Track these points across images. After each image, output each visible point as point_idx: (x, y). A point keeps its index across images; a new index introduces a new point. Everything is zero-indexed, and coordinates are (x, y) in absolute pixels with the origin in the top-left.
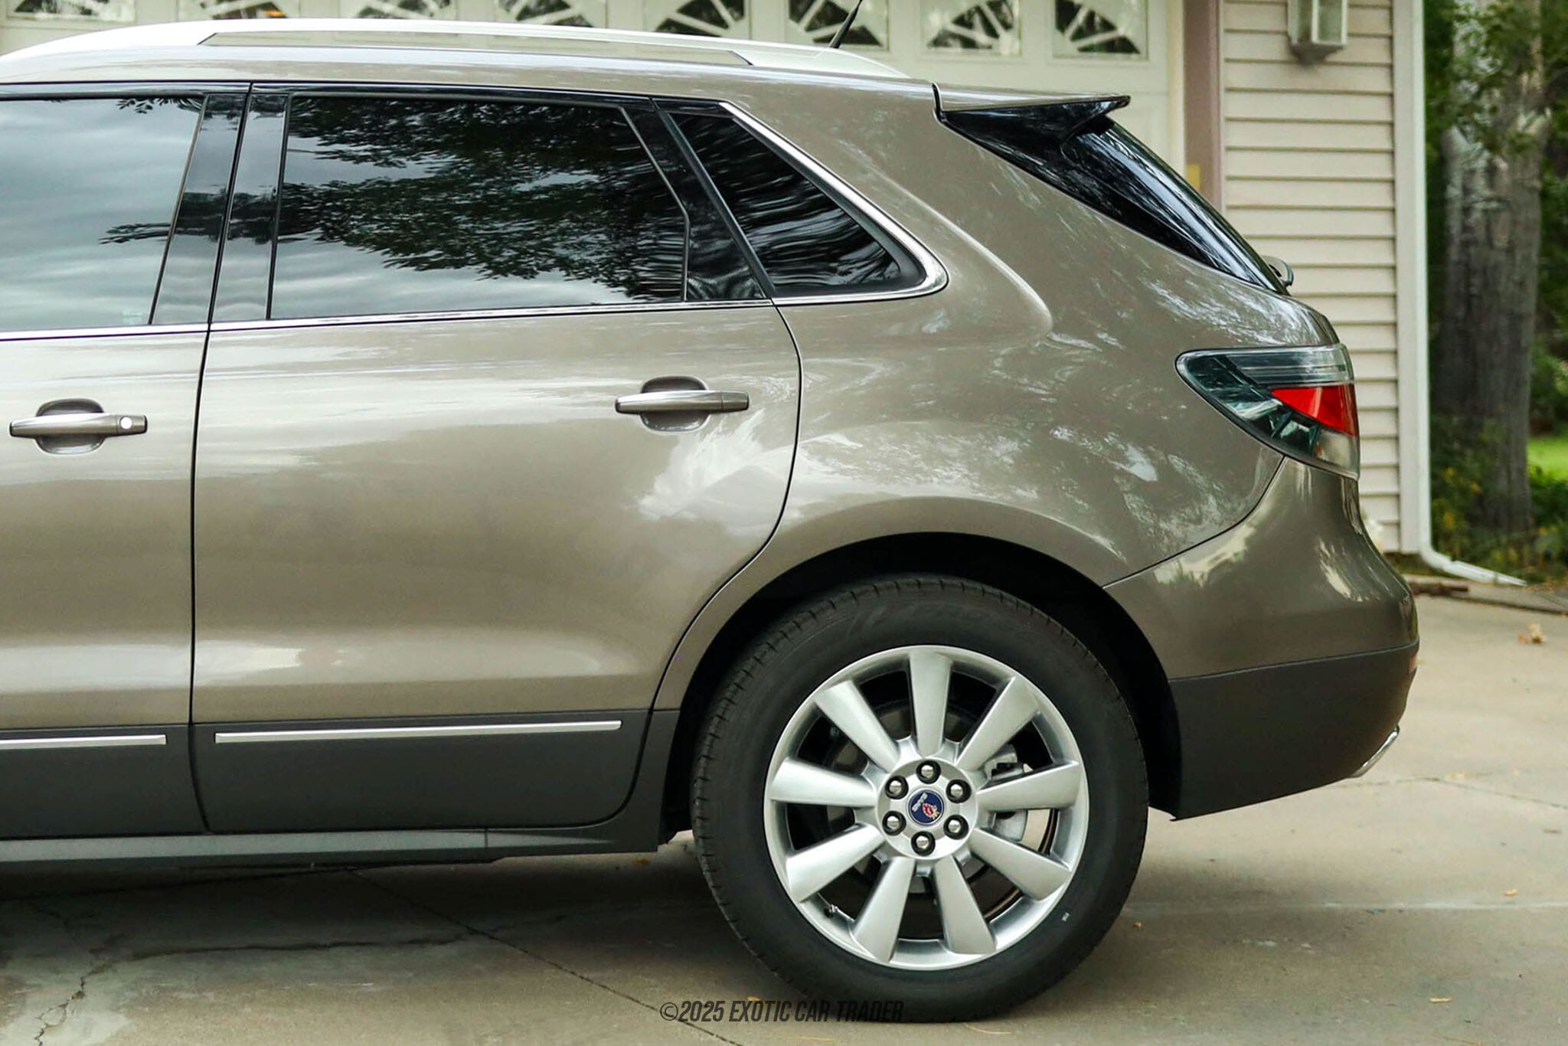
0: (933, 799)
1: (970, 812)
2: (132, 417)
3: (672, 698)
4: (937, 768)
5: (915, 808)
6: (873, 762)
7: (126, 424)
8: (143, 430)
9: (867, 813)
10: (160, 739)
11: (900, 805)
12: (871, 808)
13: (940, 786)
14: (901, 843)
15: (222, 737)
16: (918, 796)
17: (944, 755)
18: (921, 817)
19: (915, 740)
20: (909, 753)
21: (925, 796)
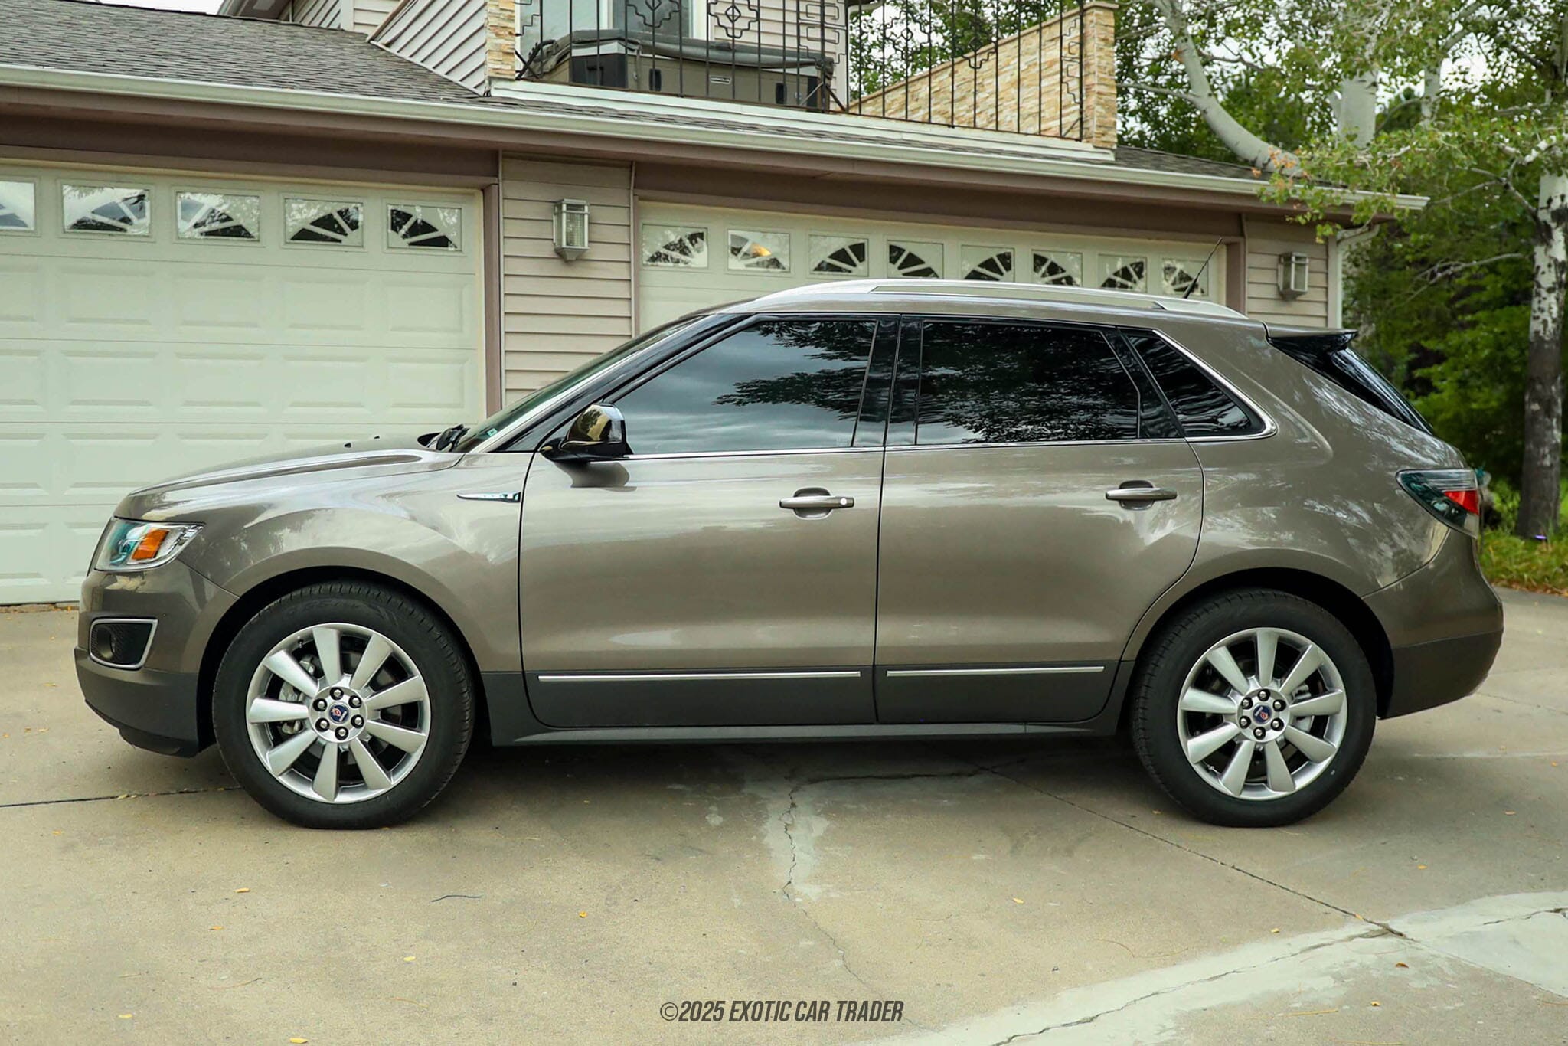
0: (1266, 710)
1: (1285, 717)
2: (847, 498)
3: (1132, 654)
4: (1268, 693)
5: (1256, 715)
6: (1235, 689)
7: (844, 502)
8: (850, 505)
9: (1233, 717)
10: (857, 674)
11: (1248, 713)
12: (1233, 714)
13: (1270, 702)
14: (1249, 733)
15: (890, 673)
16: (1258, 708)
17: (1273, 687)
18: (1259, 719)
19: (1258, 677)
20: (1254, 685)
21: (1261, 708)
